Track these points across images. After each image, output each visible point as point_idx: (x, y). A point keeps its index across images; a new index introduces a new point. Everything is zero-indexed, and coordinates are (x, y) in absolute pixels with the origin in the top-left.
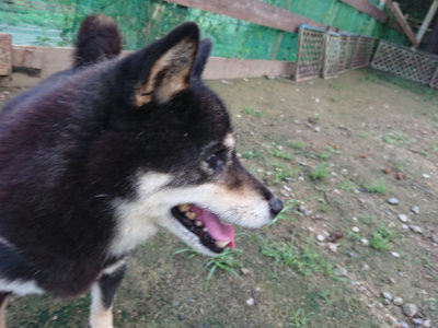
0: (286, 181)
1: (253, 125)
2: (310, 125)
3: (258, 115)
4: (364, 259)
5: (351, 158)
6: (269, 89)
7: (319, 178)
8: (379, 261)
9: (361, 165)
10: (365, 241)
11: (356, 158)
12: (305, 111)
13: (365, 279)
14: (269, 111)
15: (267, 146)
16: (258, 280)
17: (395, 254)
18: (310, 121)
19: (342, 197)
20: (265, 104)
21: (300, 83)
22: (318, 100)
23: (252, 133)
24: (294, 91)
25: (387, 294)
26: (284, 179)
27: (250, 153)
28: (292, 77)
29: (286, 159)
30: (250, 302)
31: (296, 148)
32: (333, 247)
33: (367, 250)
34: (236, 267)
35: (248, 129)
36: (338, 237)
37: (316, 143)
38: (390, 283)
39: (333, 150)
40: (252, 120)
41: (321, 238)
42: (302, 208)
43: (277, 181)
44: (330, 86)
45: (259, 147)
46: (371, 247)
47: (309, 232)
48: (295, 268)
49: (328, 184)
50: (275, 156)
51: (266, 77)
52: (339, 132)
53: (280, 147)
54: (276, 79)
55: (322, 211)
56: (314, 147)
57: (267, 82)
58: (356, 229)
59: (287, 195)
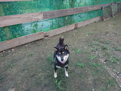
0: (97, 50)
1: (91, 37)
2: (106, 34)
3: (92, 34)
4: (111, 64)
5: (115, 42)
6: (96, 25)
7: (105, 49)
8: (114, 65)
9: (117, 44)
10: (112, 61)
11: (116, 42)
12: (106, 30)
13: (110, 68)
14: (95, 32)
15: (94, 42)
16: (88, 68)
17: (118, 63)
18: (106, 33)
19: (110, 52)
20: (94, 30)
21: (105, 21)
22: (110, 26)
23: (91, 39)
24: (103, 24)
25: (114, 70)
26: (96, 50)
27: (90, 45)
28: (103, 20)
29: (98, 45)
30: (86, 71)
31: (101, 42)
32: (105, 63)
33: (112, 63)
34: (85, 67)
35: (90, 38)
36: (107, 61)
37: (106, 39)
38: (115, 68)
39: (110, 41)
40: (91, 36)
41: (102, 61)
42: (100, 56)
43: (95, 50)
44: (114, 20)
45: (92, 43)
46: (113, 62)
47: (100, 60)
48: (95, 66)
49: (107, 50)
50: (95, 45)
51: (95, 22)
52: (114, 35)
53: (97, 42)
54: (98, 21)
55: (104, 56)
56: (105, 41)
57: (95, 23)
58: (111, 59)
59: (97, 53)
